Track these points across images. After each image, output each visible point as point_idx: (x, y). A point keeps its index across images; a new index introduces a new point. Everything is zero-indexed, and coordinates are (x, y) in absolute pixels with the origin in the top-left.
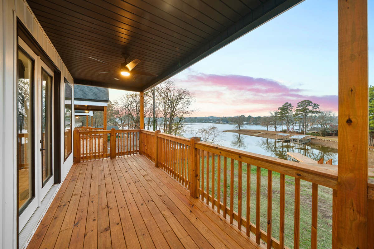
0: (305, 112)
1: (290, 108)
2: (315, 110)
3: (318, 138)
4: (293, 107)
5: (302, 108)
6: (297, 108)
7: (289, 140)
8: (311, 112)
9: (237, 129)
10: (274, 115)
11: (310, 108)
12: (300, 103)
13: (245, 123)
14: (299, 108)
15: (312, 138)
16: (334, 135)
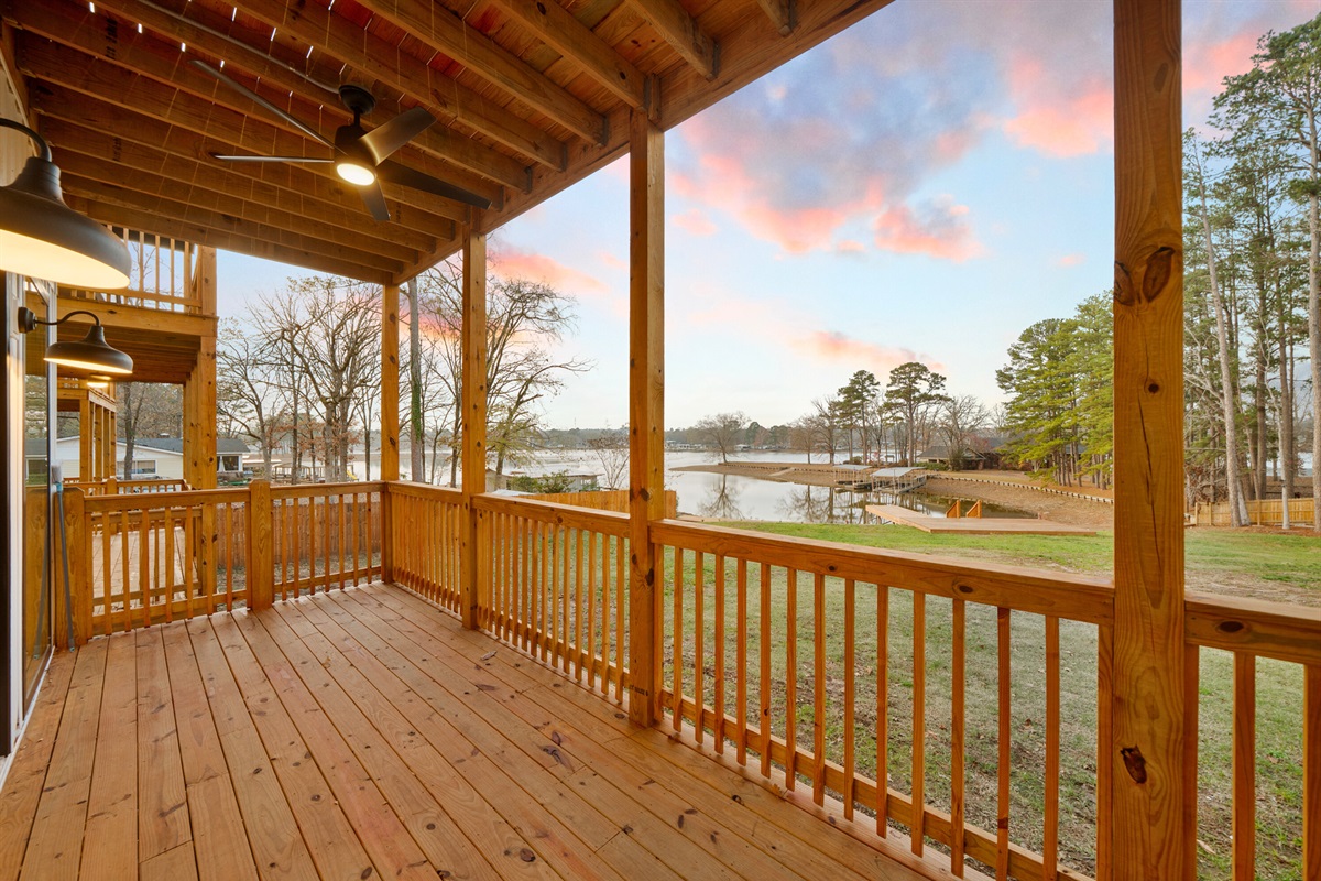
0: (908, 399)
1: (870, 388)
2: (934, 392)
3: (944, 474)
4: (878, 383)
5: (902, 385)
6: (888, 386)
7: (870, 485)
8: (926, 397)
9: (716, 462)
10: (826, 410)
11: (923, 387)
12: (896, 370)
13: (742, 446)
14: (893, 388)
15: (928, 477)
16: (981, 466)
